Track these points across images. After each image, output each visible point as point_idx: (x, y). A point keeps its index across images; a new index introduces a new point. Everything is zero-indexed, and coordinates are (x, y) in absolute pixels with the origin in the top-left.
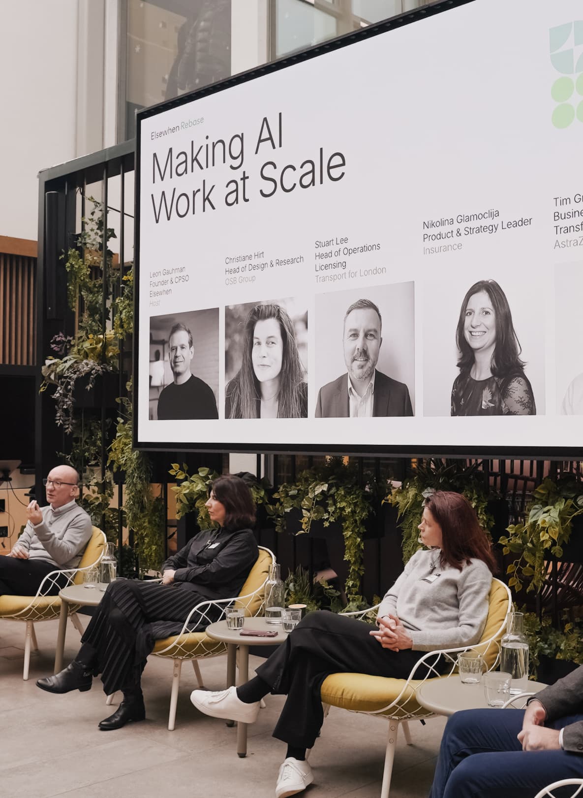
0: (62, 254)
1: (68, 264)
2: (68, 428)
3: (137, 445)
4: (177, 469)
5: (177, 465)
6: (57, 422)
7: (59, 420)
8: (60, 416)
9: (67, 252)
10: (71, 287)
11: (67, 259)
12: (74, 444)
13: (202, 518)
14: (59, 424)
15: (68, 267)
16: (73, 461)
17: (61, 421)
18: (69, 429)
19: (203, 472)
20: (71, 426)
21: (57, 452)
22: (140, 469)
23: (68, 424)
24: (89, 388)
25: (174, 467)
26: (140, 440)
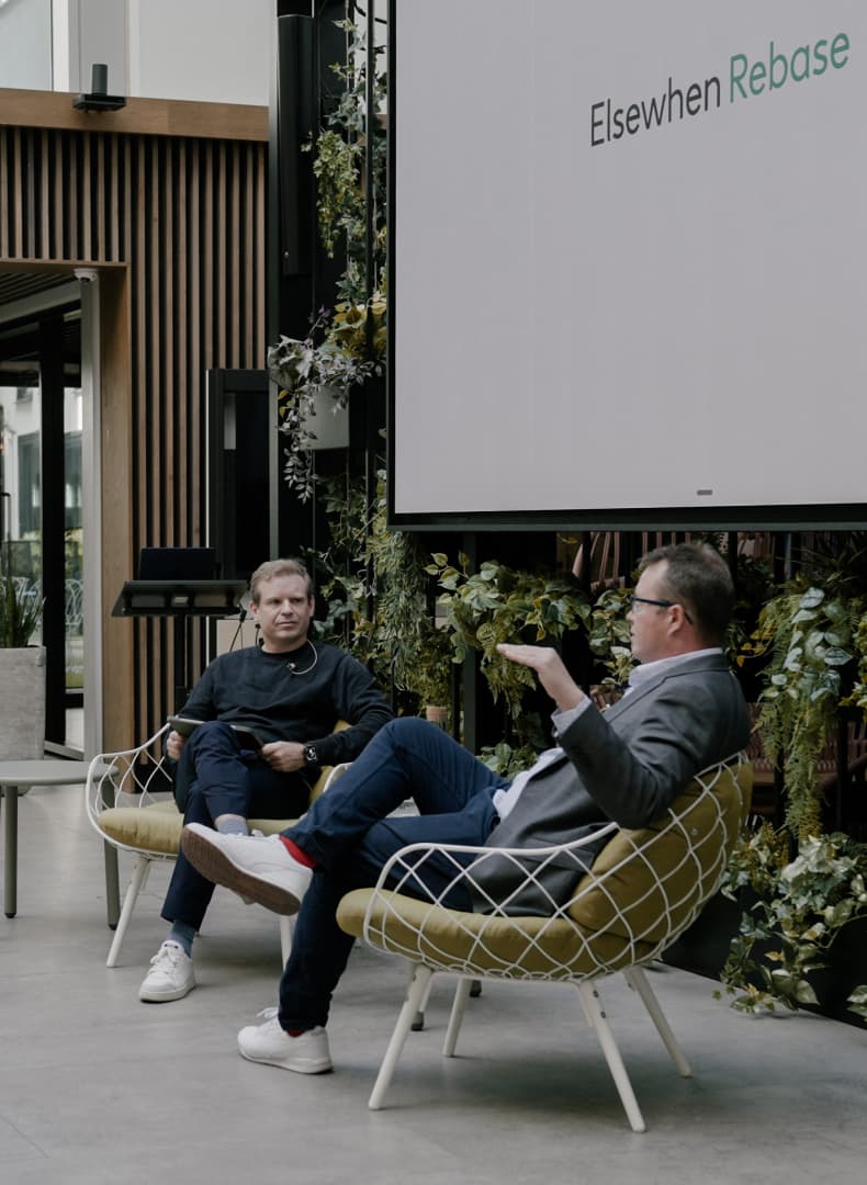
0: (306, 142)
1: (317, 163)
2: (304, 490)
3: (396, 520)
4: (443, 563)
5: (444, 555)
6: (288, 478)
7: (292, 474)
8: (293, 467)
9: (316, 136)
10: (324, 210)
11: (315, 154)
12: (331, 524)
13: (486, 660)
14: (291, 482)
15: (318, 168)
16: (333, 564)
17: (295, 477)
18: (307, 493)
19: (489, 571)
20: (308, 488)
21: (302, 548)
22: (408, 569)
23: (304, 483)
24: (335, 411)
25: (436, 561)
26: (398, 510)
